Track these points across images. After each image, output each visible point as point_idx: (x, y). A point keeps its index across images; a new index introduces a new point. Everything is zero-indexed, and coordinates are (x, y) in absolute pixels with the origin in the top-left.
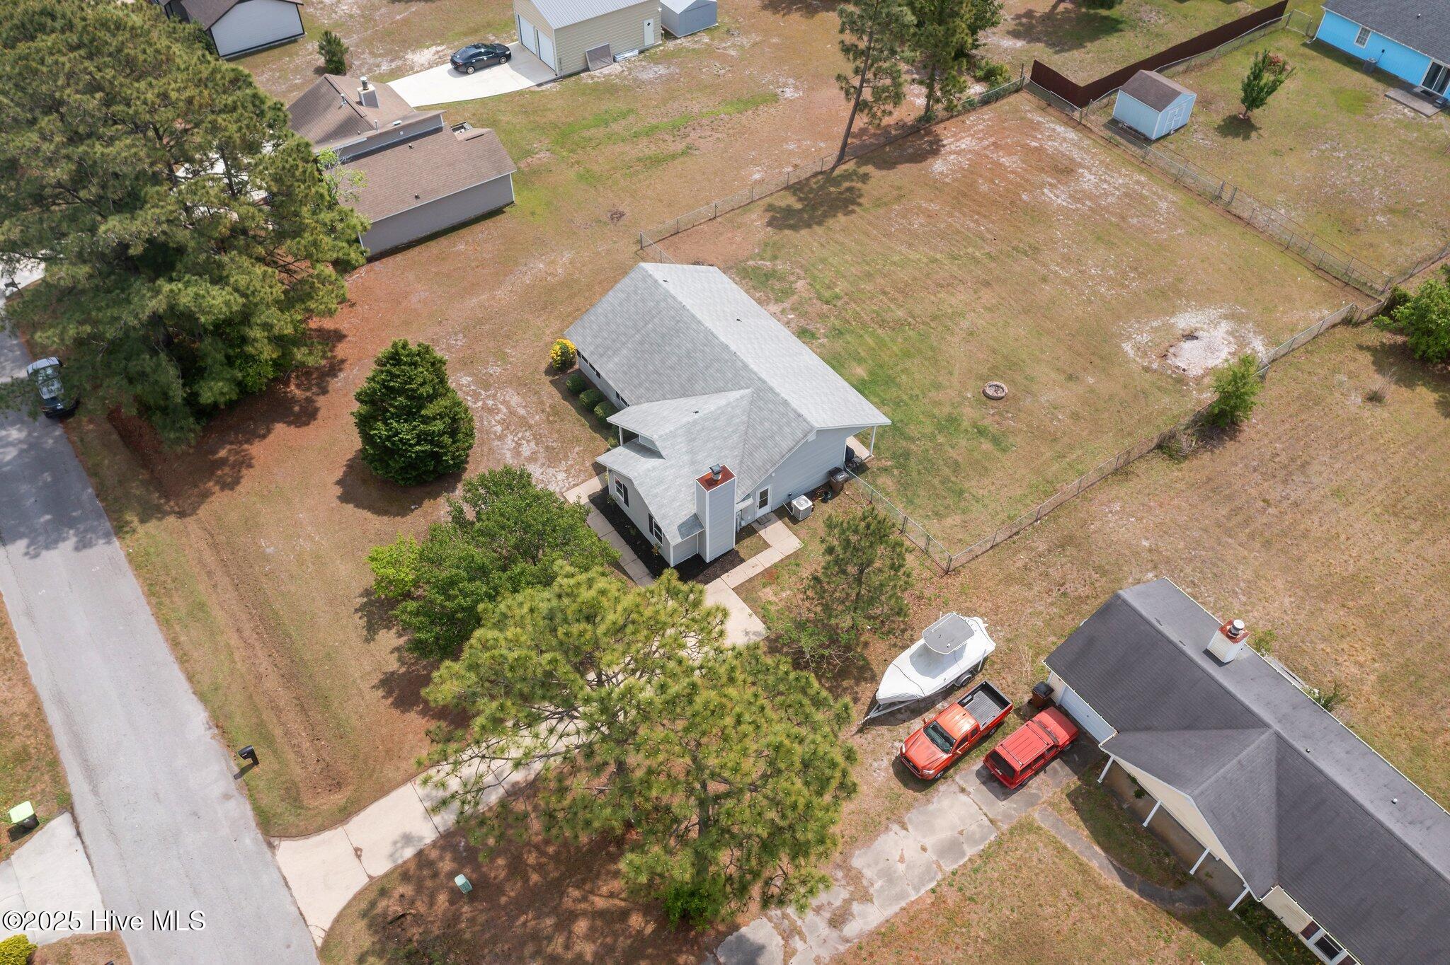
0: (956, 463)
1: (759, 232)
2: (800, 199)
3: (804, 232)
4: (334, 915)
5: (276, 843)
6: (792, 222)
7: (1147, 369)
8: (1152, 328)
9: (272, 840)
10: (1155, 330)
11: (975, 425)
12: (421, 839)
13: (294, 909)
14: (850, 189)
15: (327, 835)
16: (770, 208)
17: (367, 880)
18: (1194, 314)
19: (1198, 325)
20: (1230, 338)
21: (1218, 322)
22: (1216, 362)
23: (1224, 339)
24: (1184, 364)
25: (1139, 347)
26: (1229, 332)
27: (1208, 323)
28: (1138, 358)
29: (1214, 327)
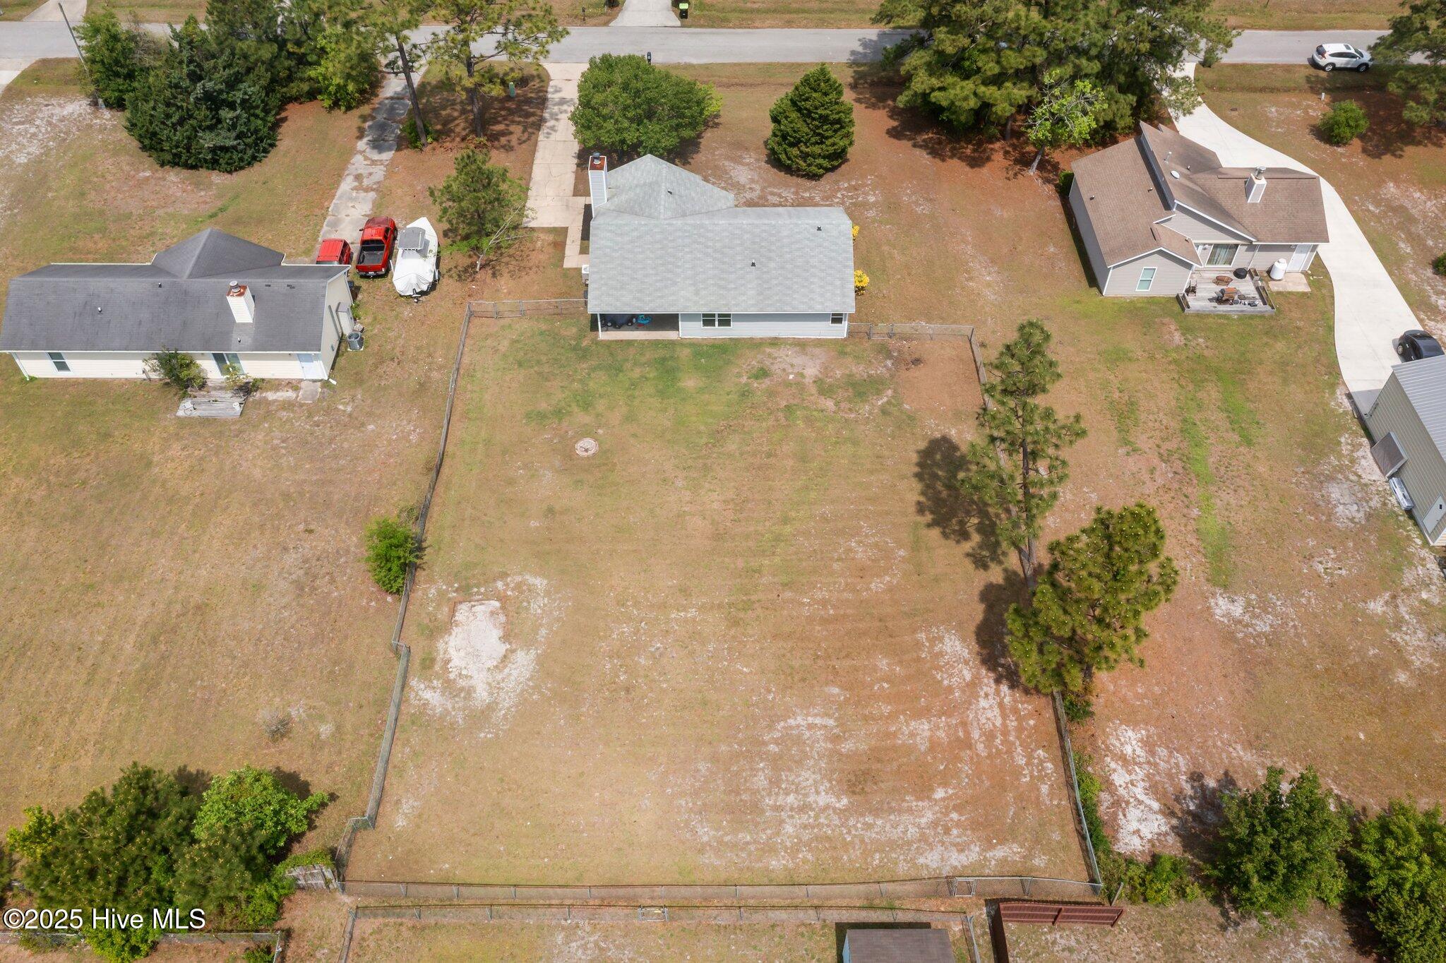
1: (938, 425)
4: (548, 69)
11: (569, 414)
12: (552, 94)
13: (563, 61)
14: (964, 535)
17: (552, 79)
18: (522, 679)
19: (507, 670)
20: (462, 683)
21: (491, 694)
22: (452, 638)
23: (466, 676)
24: (479, 609)
25: (530, 591)
26: (469, 691)
27: (498, 683)
28: (518, 579)
29: (489, 684)
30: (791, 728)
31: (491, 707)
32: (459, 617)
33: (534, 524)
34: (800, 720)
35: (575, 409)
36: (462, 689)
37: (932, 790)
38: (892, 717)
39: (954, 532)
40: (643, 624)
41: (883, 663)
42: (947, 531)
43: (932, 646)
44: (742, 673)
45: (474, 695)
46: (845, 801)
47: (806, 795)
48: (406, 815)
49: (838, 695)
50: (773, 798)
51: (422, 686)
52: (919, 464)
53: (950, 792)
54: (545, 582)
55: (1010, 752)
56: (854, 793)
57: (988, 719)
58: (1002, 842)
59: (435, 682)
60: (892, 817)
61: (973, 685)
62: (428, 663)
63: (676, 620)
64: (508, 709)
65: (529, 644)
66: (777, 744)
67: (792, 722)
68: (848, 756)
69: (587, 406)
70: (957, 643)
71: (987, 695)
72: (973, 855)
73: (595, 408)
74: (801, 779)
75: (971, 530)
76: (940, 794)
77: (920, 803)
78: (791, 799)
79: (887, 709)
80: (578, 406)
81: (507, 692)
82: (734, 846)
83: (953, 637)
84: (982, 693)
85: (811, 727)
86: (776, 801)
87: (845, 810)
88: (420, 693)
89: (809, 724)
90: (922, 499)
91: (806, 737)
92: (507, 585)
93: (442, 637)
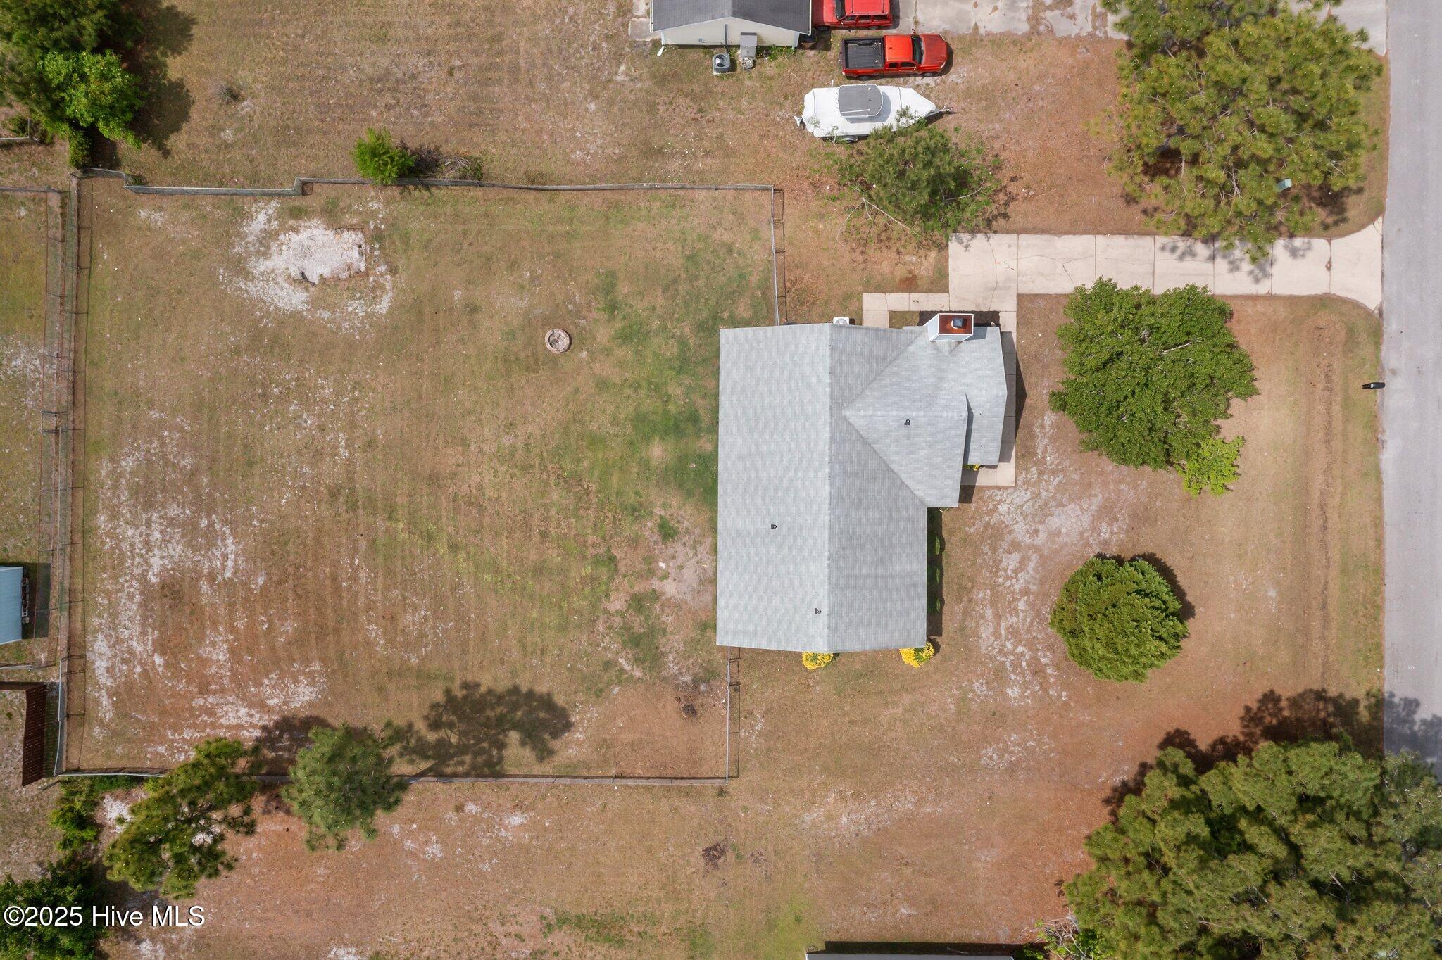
0: (665, 290)
1: (589, 720)
2: (502, 746)
3: (542, 688)
4: (1364, 231)
5: (1376, 312)
6: (542, 715)
7: (393, 270)
8: (334, 312)
9: (1378, 316)
10: (332, 308)
11: (612, 318)
12: (1286, 247)
13: (1386, 255)
14: (435, 725)
15: (1343, 294)
16: (544, 753)
17: (1333, 242)
18: (276, 300)
19: (286, 285)
20: (274, 247)
21: (262, 274)
22: (322, 231)
23: (281, 250)
24: (355, 252)
25: (373, 298)
26: (266, 255)
27: (273, 279)
28: (389, 286)
29: (273, 271)
30: (224, 539)
31: (248, 276)
32: (348, 236)
33: (458, 294)
34: (231, 547)
35: (618, 326)
36: (268, 247)
37: (163, 654)
38: (232, 629)
39: (440, 716)
40: (332, 407)
41: (289, 627)
42: (441, 710)
43: (305, 674)
44: (281, 498)
45: (261, 259)
46: (155, 580)
47: (160, 548)
48: (149, 217)
49: (257, 584)
50: (158, 521)
51: (271, 212)
52: (530, 694)
53: (160, 669)
54: (384, 312)
55: (195, 726)
56: (163, 588)
57: (227, 713)
58: (115, 704)
59: (276, 222)
60: (138, 618)
61: (262, 706)
62: (297, 213)
63: (337, 439)
64: (247, 291)
65: (314, 303)
66: (208, 527)
67: (230, 540)
68: (196, 586)
69: (624, 337)
70: (307, 698)
71: (251, 716)
72: (103, 679)
73: (620, 346)
74: (175, 545)
75: (442, 734)
76: (158, 660)
77: (150, 643)
78: (157, 535)
79: (240, 625)
80: (624, 328)
81: (263, 288)
82: (116, 487)
83: (314, 695)
84: (253, 712)
85: (225, 557)
86: (155, 522)
87: (146, 580)
88: (264, 211)
89: (227, 555)
90: (483, 689)
91: (214, 551)
92: (382, 275)
93: (324, 222)
